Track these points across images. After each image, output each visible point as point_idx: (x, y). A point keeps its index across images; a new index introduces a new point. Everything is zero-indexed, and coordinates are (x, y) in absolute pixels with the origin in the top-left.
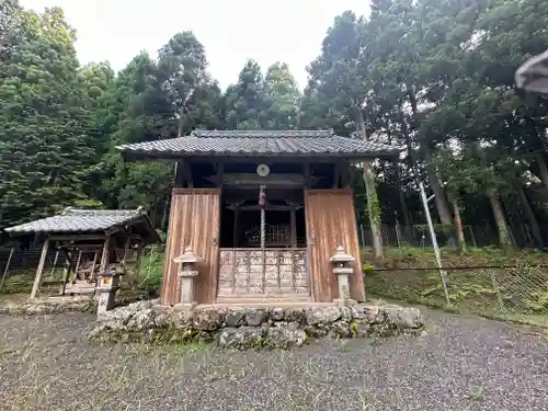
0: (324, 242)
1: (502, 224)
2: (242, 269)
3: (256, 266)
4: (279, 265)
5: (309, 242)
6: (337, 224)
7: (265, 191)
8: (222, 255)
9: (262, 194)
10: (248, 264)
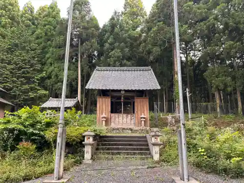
0: (139, 112)
1: (240, 104)
2: (117, 119)
3: (121, 118)
4: (127, 118)
5: (135, 112)
6: (143, 108)
7: (123, 97)
8: (112, 115)
9: (122, 98)
10: (119, 118)
